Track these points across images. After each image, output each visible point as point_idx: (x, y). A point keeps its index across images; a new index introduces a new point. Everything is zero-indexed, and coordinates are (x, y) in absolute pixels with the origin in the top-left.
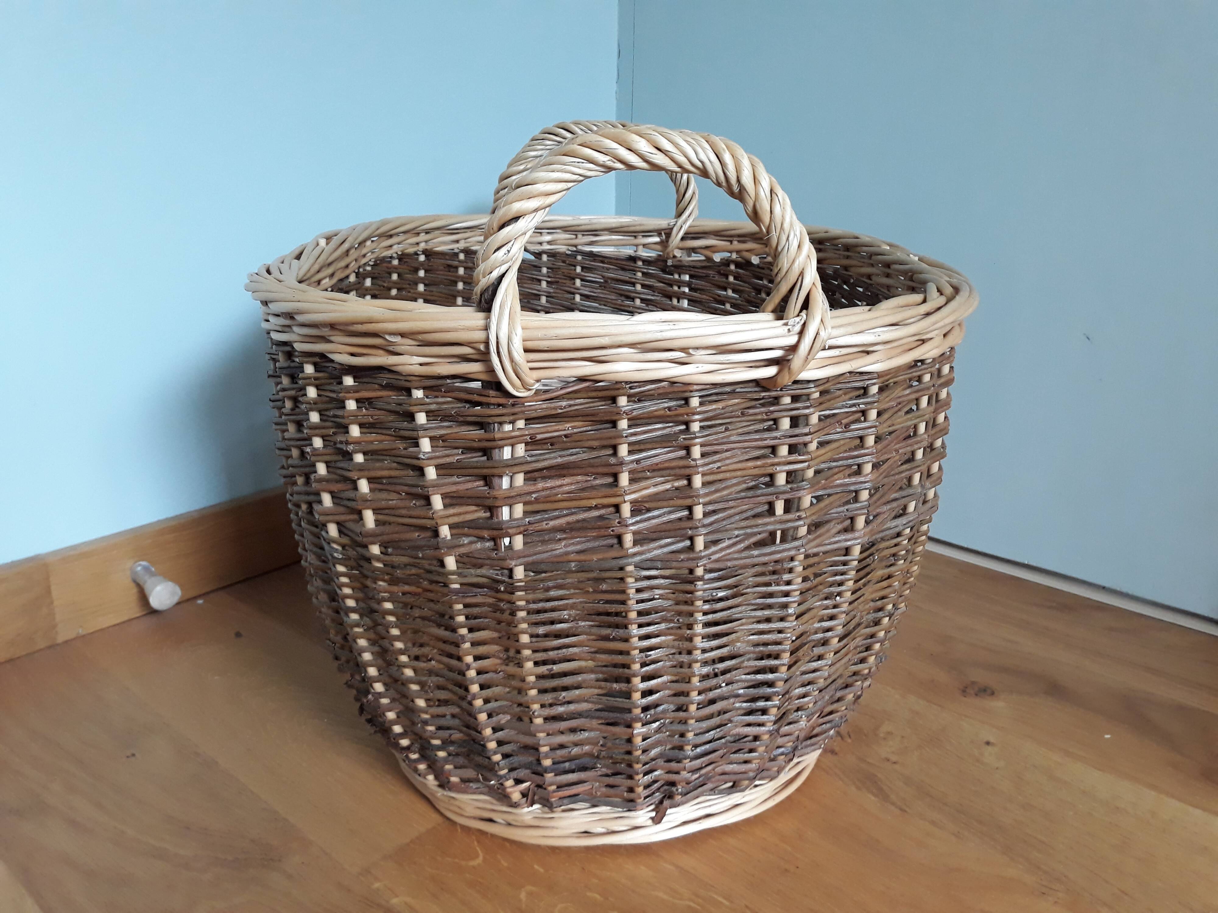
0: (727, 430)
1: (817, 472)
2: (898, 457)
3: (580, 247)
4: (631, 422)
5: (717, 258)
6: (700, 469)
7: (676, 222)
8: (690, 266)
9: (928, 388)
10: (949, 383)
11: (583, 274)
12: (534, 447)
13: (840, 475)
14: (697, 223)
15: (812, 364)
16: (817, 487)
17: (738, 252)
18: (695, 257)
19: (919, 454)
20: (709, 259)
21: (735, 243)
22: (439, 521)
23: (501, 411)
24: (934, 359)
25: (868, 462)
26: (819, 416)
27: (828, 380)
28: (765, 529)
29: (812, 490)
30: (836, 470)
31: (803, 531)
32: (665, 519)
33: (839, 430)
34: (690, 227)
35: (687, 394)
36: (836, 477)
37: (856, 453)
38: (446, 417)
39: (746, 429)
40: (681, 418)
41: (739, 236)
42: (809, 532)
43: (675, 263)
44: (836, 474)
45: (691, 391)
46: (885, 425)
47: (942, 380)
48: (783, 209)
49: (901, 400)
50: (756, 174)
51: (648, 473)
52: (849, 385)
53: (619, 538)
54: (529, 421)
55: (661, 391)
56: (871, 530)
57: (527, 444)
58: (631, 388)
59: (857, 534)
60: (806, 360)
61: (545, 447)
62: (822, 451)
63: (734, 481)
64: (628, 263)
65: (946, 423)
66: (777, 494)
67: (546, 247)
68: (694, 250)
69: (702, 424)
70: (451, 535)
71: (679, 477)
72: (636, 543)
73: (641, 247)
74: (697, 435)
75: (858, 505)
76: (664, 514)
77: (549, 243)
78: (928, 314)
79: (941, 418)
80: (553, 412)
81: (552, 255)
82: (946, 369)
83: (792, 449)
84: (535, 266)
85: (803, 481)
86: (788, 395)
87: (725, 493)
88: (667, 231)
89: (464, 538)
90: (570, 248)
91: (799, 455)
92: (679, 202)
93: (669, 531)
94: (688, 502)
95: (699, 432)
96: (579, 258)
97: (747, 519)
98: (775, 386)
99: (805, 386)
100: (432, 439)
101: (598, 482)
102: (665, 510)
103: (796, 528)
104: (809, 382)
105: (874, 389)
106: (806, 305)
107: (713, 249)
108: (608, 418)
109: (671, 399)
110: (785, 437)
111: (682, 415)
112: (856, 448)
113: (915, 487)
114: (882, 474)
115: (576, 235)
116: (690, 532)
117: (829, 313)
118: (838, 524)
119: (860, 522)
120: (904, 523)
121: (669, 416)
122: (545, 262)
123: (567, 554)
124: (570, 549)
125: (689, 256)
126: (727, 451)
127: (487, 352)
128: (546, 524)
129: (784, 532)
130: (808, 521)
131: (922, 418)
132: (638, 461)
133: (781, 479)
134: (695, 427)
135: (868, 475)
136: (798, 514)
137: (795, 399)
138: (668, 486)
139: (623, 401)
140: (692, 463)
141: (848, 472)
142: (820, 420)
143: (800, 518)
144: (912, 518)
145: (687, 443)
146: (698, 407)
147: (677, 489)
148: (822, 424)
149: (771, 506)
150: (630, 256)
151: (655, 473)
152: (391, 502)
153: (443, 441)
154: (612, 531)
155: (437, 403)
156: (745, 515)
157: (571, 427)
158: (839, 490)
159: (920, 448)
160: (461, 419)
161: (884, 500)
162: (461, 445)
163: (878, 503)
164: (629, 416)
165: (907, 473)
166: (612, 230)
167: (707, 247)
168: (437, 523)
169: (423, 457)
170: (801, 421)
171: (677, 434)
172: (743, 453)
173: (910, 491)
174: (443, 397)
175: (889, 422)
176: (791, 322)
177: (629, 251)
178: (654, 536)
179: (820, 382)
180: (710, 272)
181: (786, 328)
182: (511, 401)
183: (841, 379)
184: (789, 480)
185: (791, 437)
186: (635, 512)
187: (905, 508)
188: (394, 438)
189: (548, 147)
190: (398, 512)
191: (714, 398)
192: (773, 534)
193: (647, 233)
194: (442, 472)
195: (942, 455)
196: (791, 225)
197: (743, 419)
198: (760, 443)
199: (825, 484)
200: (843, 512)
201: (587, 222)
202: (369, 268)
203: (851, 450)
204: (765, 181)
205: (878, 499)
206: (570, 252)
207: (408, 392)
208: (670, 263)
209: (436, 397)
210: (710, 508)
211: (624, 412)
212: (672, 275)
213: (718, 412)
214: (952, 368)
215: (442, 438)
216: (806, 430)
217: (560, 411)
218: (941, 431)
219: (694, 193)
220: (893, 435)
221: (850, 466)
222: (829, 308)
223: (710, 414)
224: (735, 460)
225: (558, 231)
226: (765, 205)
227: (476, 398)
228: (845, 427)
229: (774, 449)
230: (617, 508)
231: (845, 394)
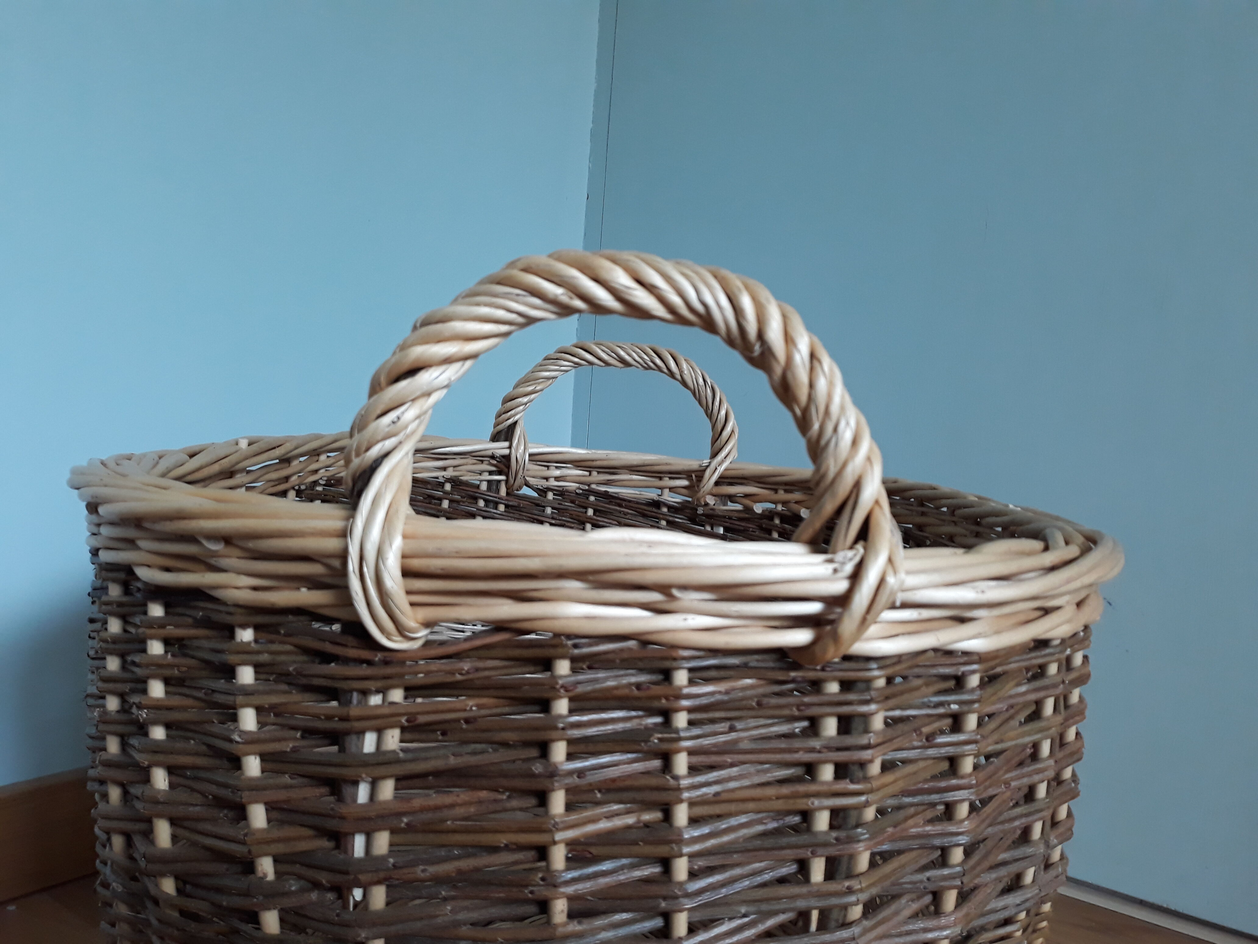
0: (732, 729)
1: (881, 812)
2: (1008, 794)
3: (593, 486)
4: (576, 705)
5: (758, 508)
6: (686, 795)
7: (710, 463)
8: (725, 517)
9: (1055, 686)
10: (1082, 680)
11: (595, 517)
12: (416, 736)
13: (919, 819)
14: (734, 466)
15: (873, 630)
16: (880, 838)
17: (784, 503)
18: (731, 506)
19: (1042, 791)
20: (748, 510)
21: (781, 492)
22: (254, 849)
23: (364, 670)
24: (1063, 641)
25: (963, 800)
26: (886, 718)
27: (899, 658)
28: (792, 906)
29: (872, 843)
30: (912, 810)
31: (856, 912)
32: (622, 877)
33: (916, 744)
34: (726, 470)
35: (667, 664)
36: (911, 822)
37: (943, 784)
38: (284, 677)
39: (763, 731)
40: (656, 704)
41: (786, 484)
42: (866, 914)
43: (707, 512)
44: (912, 816)
45: (675, 659)
46: (990, 740)
47: (1073, 675)
48: (831, 385)
49: (1012, 701)
50: (790, 330)
51: (599, 795)
52: (934, 671)
53: (544, 907)
54: (411, 691)
55: (625, 655)
56: (967, 915)
57: (403, 729)
58: (576, 646)
59: (943, 921)
60: (864, 623)
61: (432, 736)
62: (889, 777)
63: (743, 819)
64: (650, 509)
65: (1078, 744)
66: (816, 846)
67: (553, 483)
68: (731, 498)
69: (694, 716)
70: (276, 872)
71: (648, 806)
72: (572, 915)
73: (666, 491)
74: (682, 734)
75: (946, 872)
76: (622, 868)
77: (557, 479)
78: (1053, 568)
79: (1071, 735)
80: (449, 679)
81: (561, 493)
82: (1078, 659)
83: (842, 771)
84: (538, 505)
85: (857, 826)
86: (834, 679)
87: (726, 839)
88: (699, 474)
89: (292, 882)
90: (581, 486)
91: (852, 782)
92: (715, 440)
93: (630, 898)
94: (662, 851)
95: (687, 729)
96: (592, 498)
97: (764, 885)
98: (813, 661)
99: (861, 665)
100: (259, 710)
101: (515, 803)
102: (624, 861)
103: (845, 908)
104: (868, 659)
105: (974, 681)
106: (864, 534)
107: (753, 498)
108: (535, 695)
109: (641, 670)
110: (829, 748)
111: (658, 698)
112: (943, 775)
113: (1036, 843)
114: (983, 821)
115: (590, 472)
116: (663, 904)
117: (901, 552)
118: (913, 900)
119: (950, 899)
120: (1018, 902)
121: (638, 699)
122: (550, 500)
123: (457, 924)
124: (461, 916)
125: (725, 504)
126: (732, 765)
127: (343, 573)
128: (423, 871)
129: (824, 915)
130: (864, 897)
131: (1045, 733)
132: (581, 773)
133: (822, 821)
134: (681, 720)
135: (962, 821)
136: (847, 884)
137: (846, 685)
138: (630, 820)
139: (563, 667)
140: (672, 782)
141: (929, 814)
142: (886, 724)
143: (850, 891)
144: (1029, 895)
145: (665, 746)
146: (686, 687)
147: (647, 825)
148: (890, 732)
149: (803, 867)
150: (653, 500)
151: (610, 796)
152: (191, 809)
153: (276, 715)
154: (532, 892)
155: (271, 653)
156: (759, 879)
157: (477, 706)
158: (915, 844)
159: (1043, 781)
160: (304, 681)
161: (986, 864)
162: (301, 724)
163: (979, 869)
164: (571, 694)
165: (1024, 820)
166: (633, 469)
167: (746, 496)
168: (250, 852)
169: (238, 739)
170: (857, 724)
171: (649, 731)
172: (758, 771)
173: (1028, 850)
174: (281, 642)
175: (995, 737)
176: (840, 556)
177: (652, 494)
178: (603, 906)
179: (888, 662)
180: (750, 526)
181: (830, 567)
182: (379, 656)
183: (921, 660)
184: (835, 823)
185: (839, 749)
186: (573, 861)
187: (1019, 877)
188: (202, 704)
189: (562, 368)
190: (202, 826)
191: (713, 673)
192: (805, 915)
193: (675, 474)
194: (270, 766)
195: (1074, 794)
196: (842, 408)
197: (760, 713)
198: (788, 757)
199: (893, 834)
200: (921, 882)
201: (604, 457)
202: (319, 489)
203: (934, 778)
204: (803, 344)
205: (978, 863)
206: (581, 491)
207: (229, 632)
208: (700, 511)
209: (272, 642)
210: (701, 863)
211: (562, 686)
212: (703, 526)
213: (718, 697)
214: (1085, 657)
215: (273, 708)
216: (864, 741)
217: (459, 677)
218: (1072, 754)
219: (733, 431)
220: (1002, 757)
221: (933, 805)
222: (901, 544)
223: (704, 701)
224: (746, 782)
225: (568, 465)
226: (802, 375)
227: (329, 648)
228: (927, 739)
229: (810, 769)
230: (542, 852)
231: (927, 685)
